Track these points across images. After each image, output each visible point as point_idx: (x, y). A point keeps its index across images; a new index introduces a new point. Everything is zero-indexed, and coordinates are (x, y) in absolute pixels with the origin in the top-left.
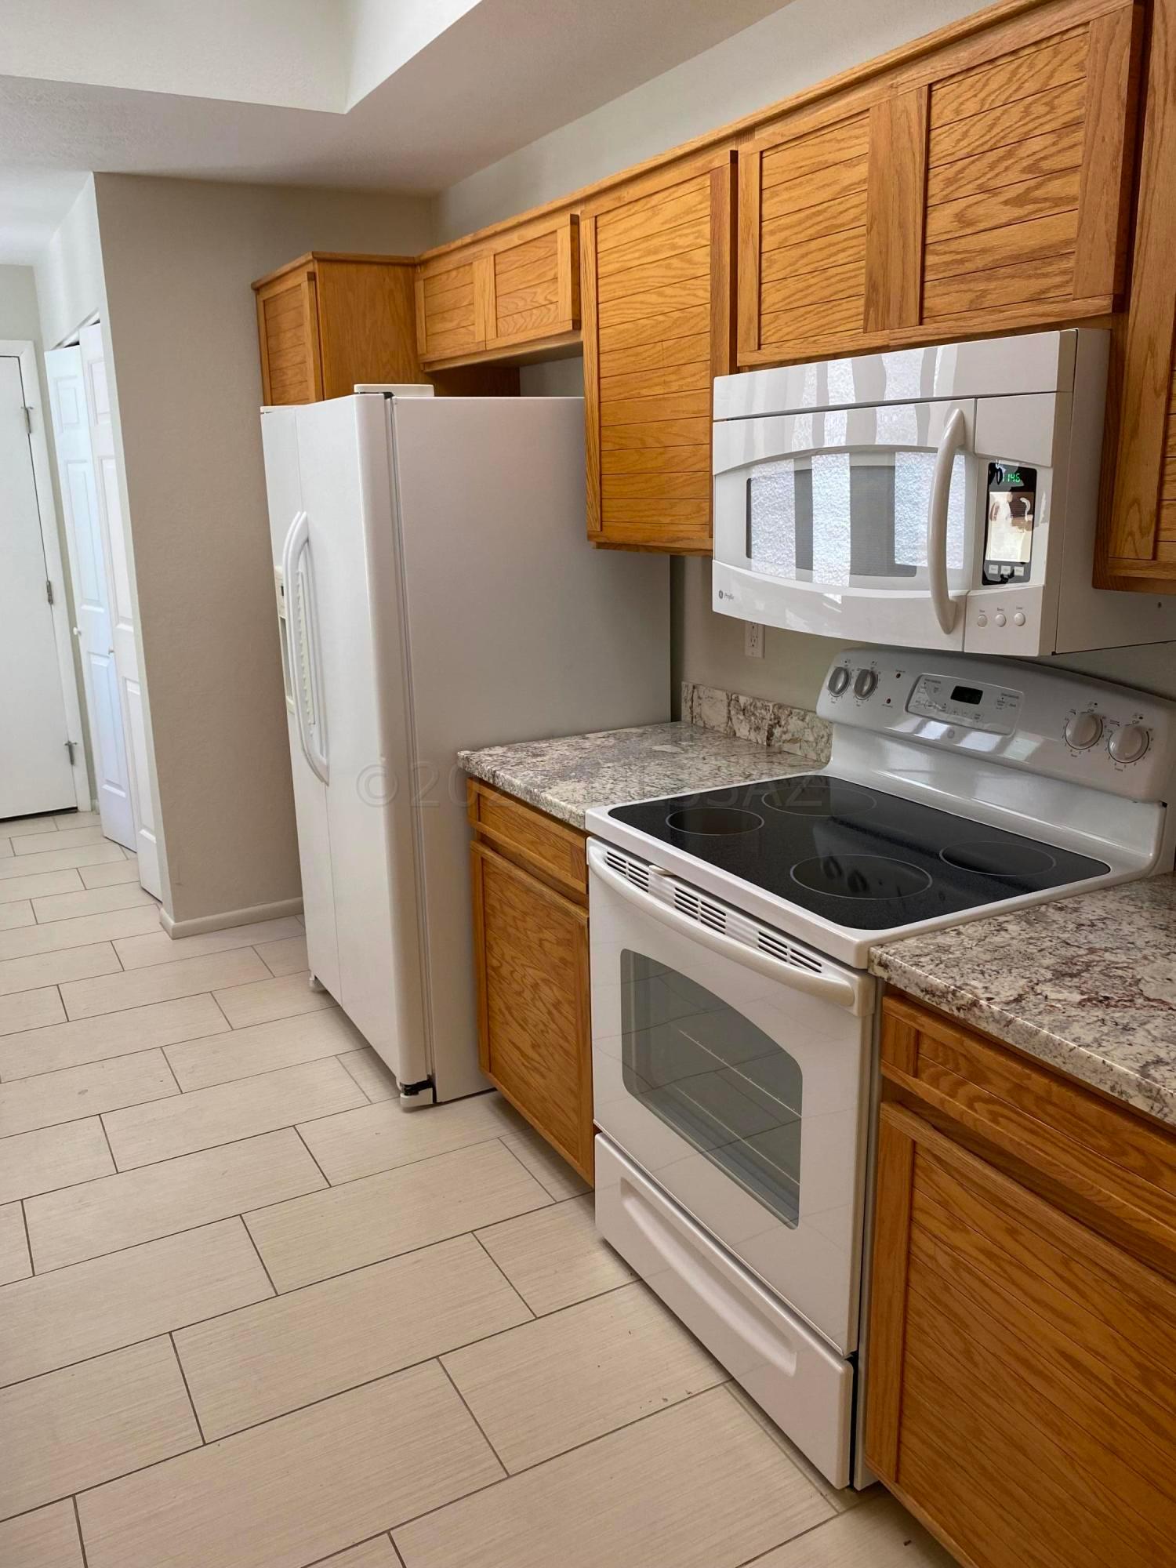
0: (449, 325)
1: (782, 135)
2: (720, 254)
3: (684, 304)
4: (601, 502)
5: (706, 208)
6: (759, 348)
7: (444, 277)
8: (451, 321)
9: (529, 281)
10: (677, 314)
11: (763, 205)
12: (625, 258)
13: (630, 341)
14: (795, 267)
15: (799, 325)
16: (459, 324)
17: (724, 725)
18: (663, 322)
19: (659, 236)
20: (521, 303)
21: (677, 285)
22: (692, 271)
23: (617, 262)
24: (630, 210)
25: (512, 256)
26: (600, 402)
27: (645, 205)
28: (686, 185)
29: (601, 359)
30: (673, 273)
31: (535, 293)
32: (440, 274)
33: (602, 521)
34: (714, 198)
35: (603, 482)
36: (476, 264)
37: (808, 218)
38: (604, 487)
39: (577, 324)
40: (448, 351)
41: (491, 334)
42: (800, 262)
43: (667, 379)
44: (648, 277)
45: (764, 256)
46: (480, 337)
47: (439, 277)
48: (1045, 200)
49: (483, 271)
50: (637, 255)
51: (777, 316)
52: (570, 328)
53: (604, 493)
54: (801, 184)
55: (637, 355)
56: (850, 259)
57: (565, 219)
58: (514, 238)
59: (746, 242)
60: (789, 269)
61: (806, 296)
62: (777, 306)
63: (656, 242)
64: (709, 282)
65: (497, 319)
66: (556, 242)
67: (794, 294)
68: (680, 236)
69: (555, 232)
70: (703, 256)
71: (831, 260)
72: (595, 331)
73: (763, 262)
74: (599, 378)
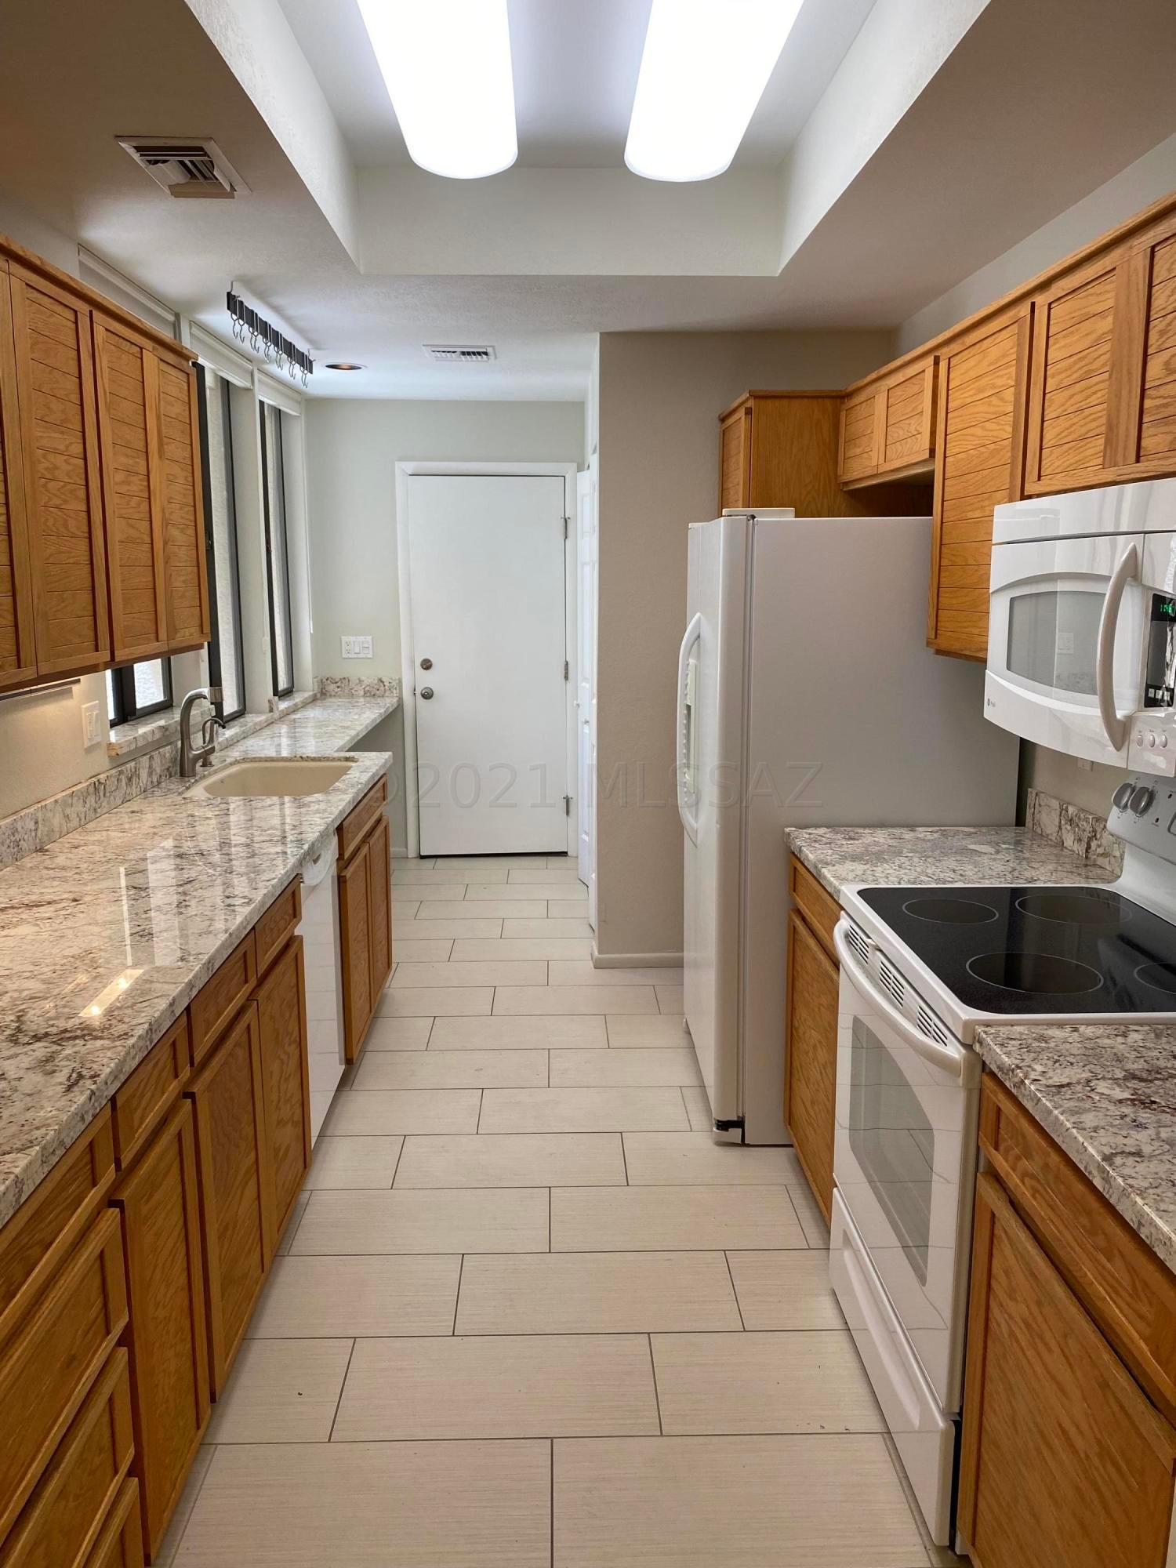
0: (858, 451)
1: (1063, 290)
2: (1020, 393)
3: (997, 437)
4: (937, 612)
5: (1013, 353)
6: (1039, 480)
7: (858, 407)
8: (859, 447)
9: (907, 414)
10: (992, 446)
11: (1049, 351)
12: (964, 395)
13: (964, 468)
14: (1065, 407)
15: (1066, 459)
16: (864, 450)
17: (1055, 834)
18: (984, 452)
19: (986, 376)
20: (901, 432)
21: (994, 420)
22: (1001, 409)
23: (960, 398)
24: (969, 353)
25: (898, 392)
26: (942, 523)
27: (979, 349)
28: (1004, 332)
29: (946, 484)
30: (992, 409)
31: (910, 424)
32: (856, 406)
33: (936, 630)
34: (1019, 345)
35: (940, 594)
36: (876, 397)
37: (1075, 363)
38: (940, 599)
39: (932, 452)
40: (856, 473)
41: (882, 460)
42: (1069, 403)
43: (984, 504)
44: (977, 413)
45: (1048, 396)
46: (874, 463)
47: (855, 408)
49: (880, 402)
50: (971, 393)
51: (1051, 451)
52: (927, 456)
53: (940, 604)
54: (1072, 333)
55: (968, 481)
56: (1099, 401)
57: (930, 360)
58: (900, 377)
59: (1035, 384)
60: (1060, 410)
61: (1070, 433)
62: (1052, 442)
63: (984, 382)
64: (1011, 419)
65: (886, 446)
66: (924, 379)
67: (1062, 432)
68: (998, 377)
69: (924, 371)
70: (1009, 394)
71: (1087, 401)
72: (942, 459)
73: (1046, 401)
74: (943, 501)
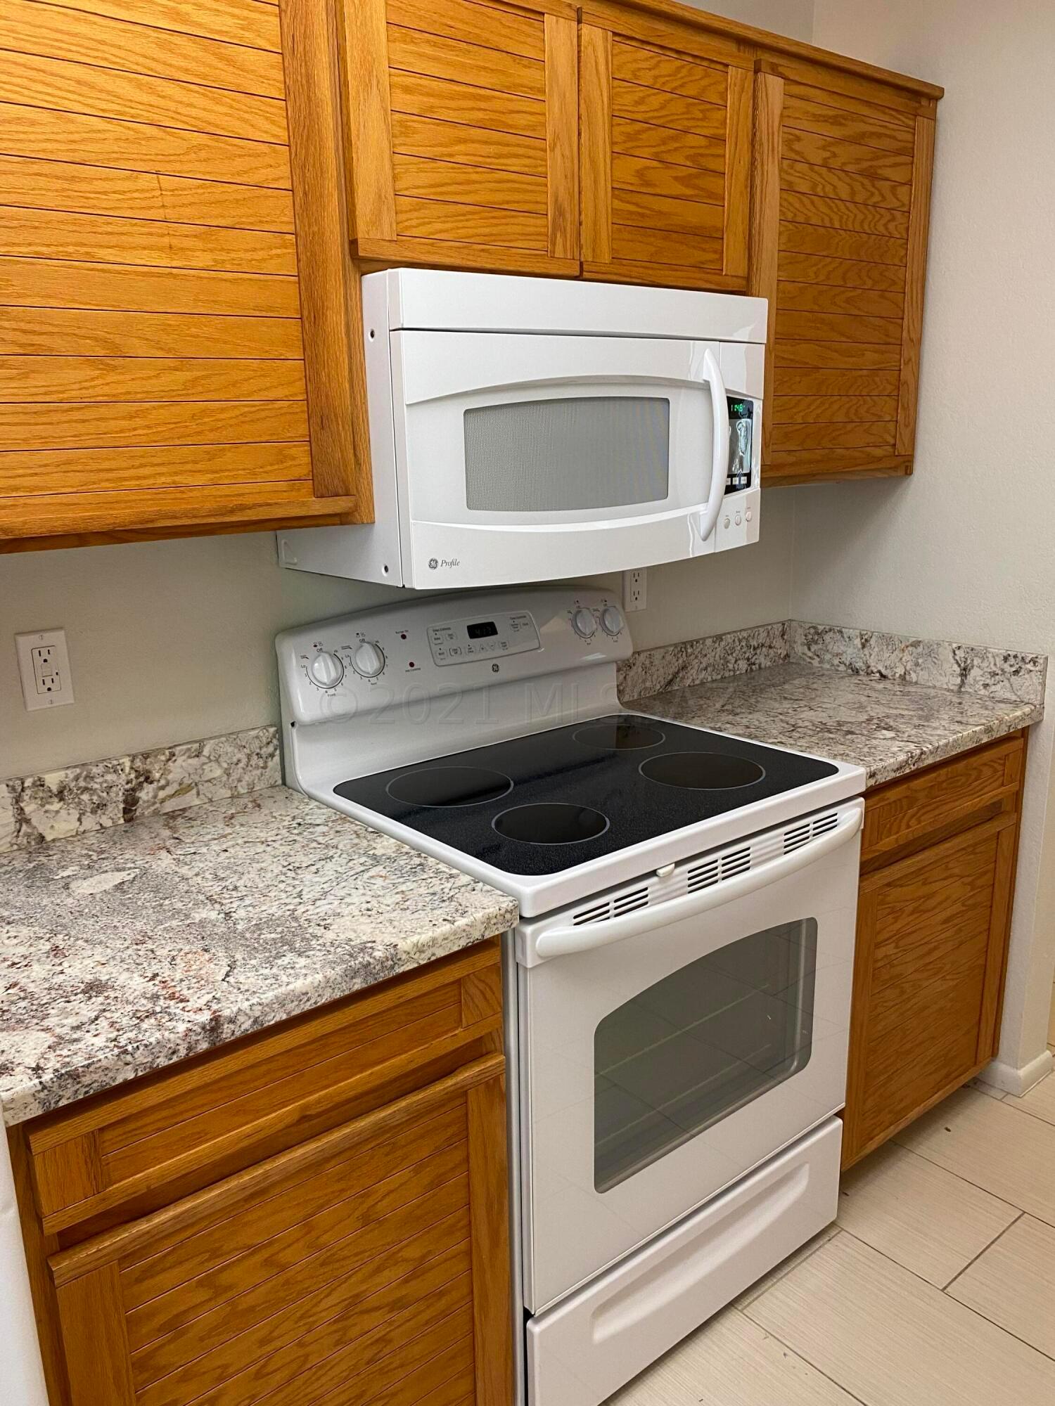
6: (395, 239)
11: (390, 44)
15: (459, 224)
42: (457, 147)
45: (396, 116)
48: (702, 189)
51: (420, 205)
54: (449, 47)
56: (526, 170)
59: (365, 83)
61: (467, 192)
67: (446, 184)
71: (502, 161)
73: (394, 123)
